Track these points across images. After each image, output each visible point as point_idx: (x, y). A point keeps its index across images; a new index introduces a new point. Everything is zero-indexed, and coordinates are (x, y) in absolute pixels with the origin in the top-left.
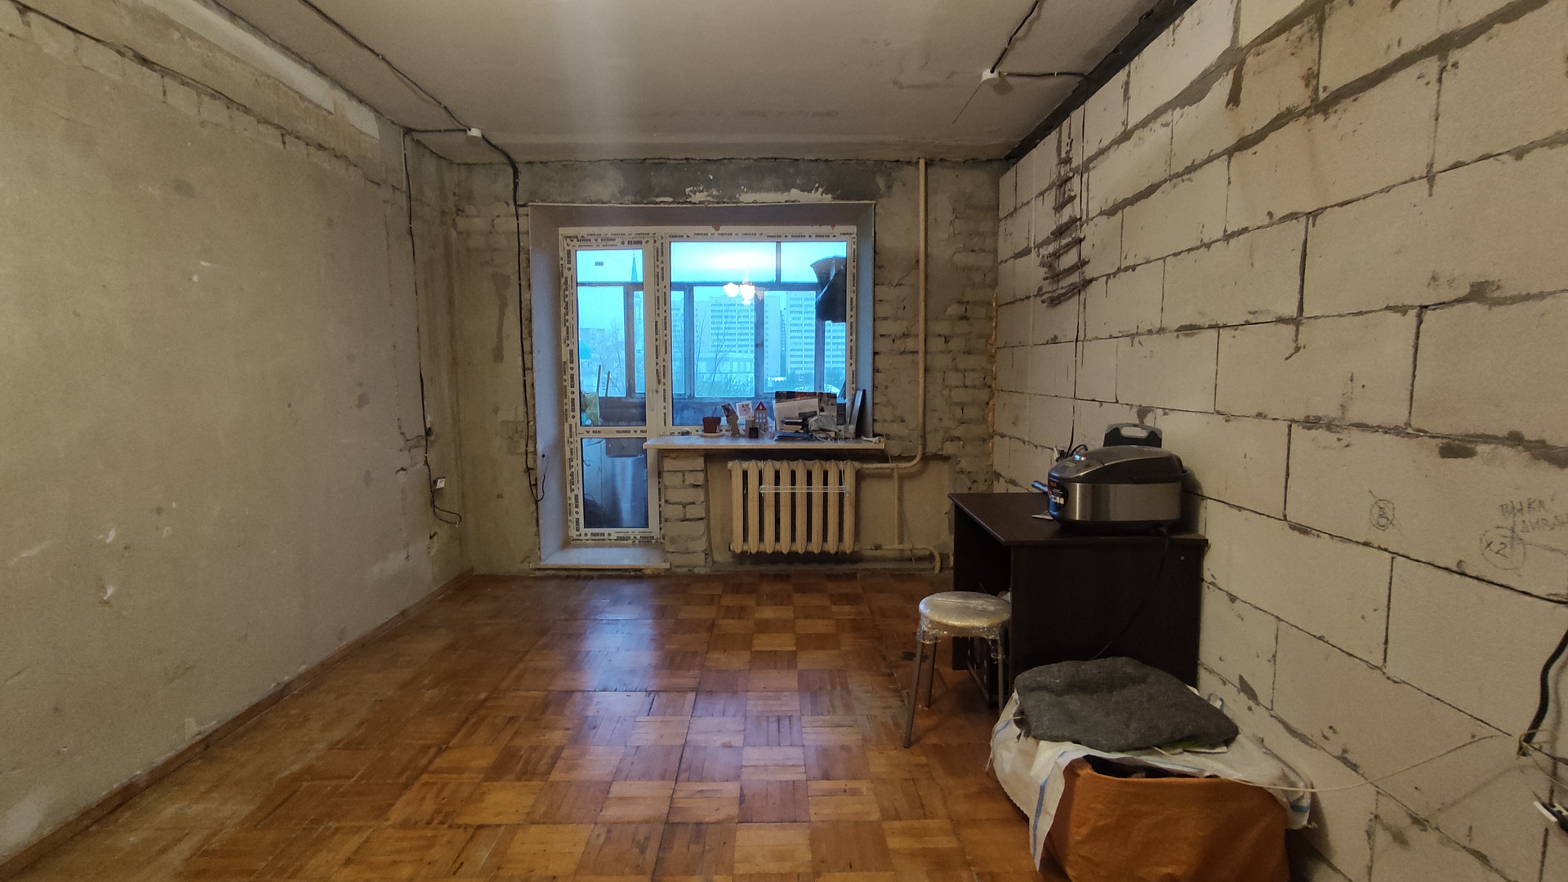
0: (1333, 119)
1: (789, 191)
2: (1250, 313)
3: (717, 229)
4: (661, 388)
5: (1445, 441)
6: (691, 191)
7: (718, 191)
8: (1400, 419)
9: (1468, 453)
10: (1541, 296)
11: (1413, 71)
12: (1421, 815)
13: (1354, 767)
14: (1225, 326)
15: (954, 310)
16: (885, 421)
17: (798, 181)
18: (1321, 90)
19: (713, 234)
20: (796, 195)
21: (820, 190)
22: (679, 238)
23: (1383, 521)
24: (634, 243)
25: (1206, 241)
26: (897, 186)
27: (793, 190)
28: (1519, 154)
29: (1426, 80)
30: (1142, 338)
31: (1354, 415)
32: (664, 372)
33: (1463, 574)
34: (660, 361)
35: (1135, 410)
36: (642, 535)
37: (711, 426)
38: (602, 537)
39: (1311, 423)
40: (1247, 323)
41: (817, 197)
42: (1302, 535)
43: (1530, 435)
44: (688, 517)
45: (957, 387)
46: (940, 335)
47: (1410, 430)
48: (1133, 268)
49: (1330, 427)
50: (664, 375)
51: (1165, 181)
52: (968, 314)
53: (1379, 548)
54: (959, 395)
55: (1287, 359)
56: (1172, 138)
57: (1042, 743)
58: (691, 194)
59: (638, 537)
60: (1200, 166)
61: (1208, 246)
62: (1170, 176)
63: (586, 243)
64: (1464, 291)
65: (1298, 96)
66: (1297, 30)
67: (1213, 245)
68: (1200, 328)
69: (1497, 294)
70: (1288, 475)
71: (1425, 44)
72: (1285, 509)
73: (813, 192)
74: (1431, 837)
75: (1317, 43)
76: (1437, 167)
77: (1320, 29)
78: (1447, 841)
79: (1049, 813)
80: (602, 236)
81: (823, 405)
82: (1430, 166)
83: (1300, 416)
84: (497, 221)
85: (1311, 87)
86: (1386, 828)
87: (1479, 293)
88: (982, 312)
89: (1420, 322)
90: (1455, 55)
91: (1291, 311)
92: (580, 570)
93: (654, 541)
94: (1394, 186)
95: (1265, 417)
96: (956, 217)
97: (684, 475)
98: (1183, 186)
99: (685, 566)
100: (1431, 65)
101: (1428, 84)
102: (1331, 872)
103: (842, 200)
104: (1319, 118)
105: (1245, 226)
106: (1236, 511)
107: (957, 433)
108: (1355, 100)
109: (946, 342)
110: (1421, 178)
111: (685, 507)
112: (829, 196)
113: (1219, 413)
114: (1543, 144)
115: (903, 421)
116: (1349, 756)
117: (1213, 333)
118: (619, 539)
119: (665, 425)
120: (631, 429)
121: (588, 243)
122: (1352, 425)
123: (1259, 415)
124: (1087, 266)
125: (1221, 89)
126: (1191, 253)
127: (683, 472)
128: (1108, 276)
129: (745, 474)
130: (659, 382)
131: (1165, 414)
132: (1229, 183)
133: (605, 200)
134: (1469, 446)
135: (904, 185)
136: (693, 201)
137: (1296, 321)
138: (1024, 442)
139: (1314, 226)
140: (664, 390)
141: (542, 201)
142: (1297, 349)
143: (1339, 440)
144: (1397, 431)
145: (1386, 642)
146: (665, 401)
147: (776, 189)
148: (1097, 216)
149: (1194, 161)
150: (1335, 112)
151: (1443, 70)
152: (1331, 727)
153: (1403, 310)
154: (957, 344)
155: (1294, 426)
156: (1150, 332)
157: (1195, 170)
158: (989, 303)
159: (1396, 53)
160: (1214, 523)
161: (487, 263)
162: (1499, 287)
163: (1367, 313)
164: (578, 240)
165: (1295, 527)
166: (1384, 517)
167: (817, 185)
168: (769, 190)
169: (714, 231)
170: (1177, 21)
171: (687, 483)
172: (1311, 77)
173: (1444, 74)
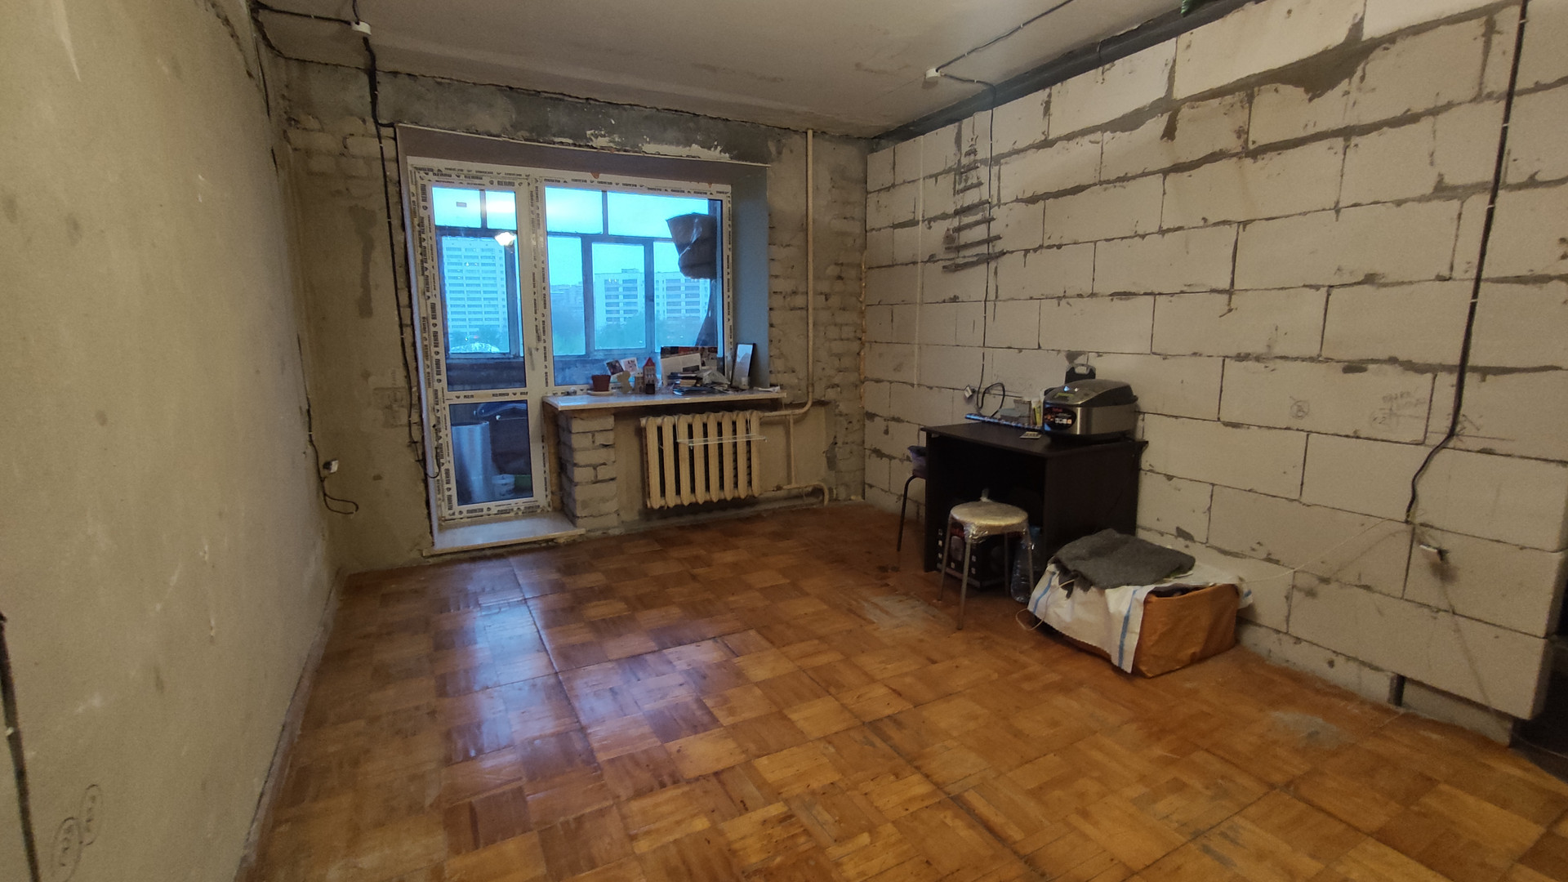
0: (1260, 163)
1: (690, 146)
2: (1185, 285)
3: (596, 176)
4: (542, 345)
5: (1346, 364)
6: (592, 134)
7: (620, 137)
8: (1314, 352)
9: (1362, 370)
10: (1411, 283)
11: (1325, 143)
12: (1326, 576)
13: (1277, 562)
14: (1160, 294)
15: (832, 271)
16: (779, 372)
17: (698, 137)
18: (1250, 143)
19: (592, 182)
20: (696, 151)
21: (719, 148)
22: (555, 182)
23: (1300, 414)
24: (504, 184)
25: (1141, 232)
26: (785, 151)
27: (693, 145)
28: (1399, 203)
29: (1334, 151)
30: (1070, 300)
31: (1278, 351)
32: (544, 328)
33: (1358, 437)
34: (539, 316)
35: (1063, 354)
36: (527, 505)
37: (599, 384)
38: (480, 514)
39: (1241, 358)
40: (1182, 292)
41: (715, 155)
42: (1234, 429)
43: (1402, 357)
44: (600, 478)
45: (835, 340)
46: (821, 293)
47: (1320, 359)
48: (1059, 247)
49: (1258, 359)
50: (544, 331)
51: (1095, 184)
52: (843, 275)
53: (1298, 430)
54: (837, 347)
55: (1221, 316)
56: (1102, 153)
57: (1108, 591)
58: (592, 138)
59: (522, 508)
60: (1134, 178)
61: (1143, 237)
62: (1100, 181)
63: (446, 179)
64: (1361, 278)
65: (1232, 143)
66: (1229, 99)
67: (1147, 237)
68: (1134, 294)
69: (1382, 281)
70: (1221, 391)
71: (1335, 129)
72: (1219, 413)
73: (713, 149)
74: (1334, 586)
75: (1247, 111)
76: (1341, 205)
77: (1250, 103)
78: (1343, 585)
79: (1135, 633)
80: (465, 172)
81: (704, 359)
82: (1337, 203)
83: (1233, 352)
84: (349, 141)
85: (1242, 140)
86: (1300, 590)
87: (1370, 279)
88: (853, 273)
89: (1329, 295)
90: (1355, 140)
91: (1227, 286)
92: (483, 549)
93: (539, 511)
94: (1309, 212)
95: (1200, 355)
96: (833, 187)
97: (593, 436)
98: (1115, 191)
99: (598, 530)
100: (1339, 142)
101: (1336, 153)
102: (1257, 628)
103: (739, 160)
104: (1248, 161)
105: (1181, 225)
106: (1174, 419)
107: (836, 380)
108: (1279, 154)
109: (827, 299)
110: (1330, 209)
111: (595, 469)
112: (727, 155)
113: (1155, 354)
114: (1413, 200)
115: (793, 372)
116: (1272, 557)
117: (1150, 299)
118: (501, 512)
119: (547, 386)
120: (510, 391)
121: (450, 179)
122: (1277, 357)
123: (1195, 354)
124: (999, 241)
125: (1158, 124)
126: (1124, 240)
127: (593, 433)
128: (1027, 251)
129: (660, 429)
130: (539, 339)
131: (1099, 356)
132: (1164, 193)
133: (494, 131)
134: (1364, 366)
135: (791, 151)
136: (594, 146)
137: (1230, 292)
138: (913, 385)
139: (1244, 230)
140: (545, 348)
141: (412, 123)
142: (1230, 310)
143: (1266, 367)
144: (1312, 359)
145: (1302, 484)
146: (546, 360)
147: (678, 143)
148: (1012, 202)
149: (1126, 174)
150: (1263, 159)
151: (1346, 147)
152: (1259, 543)
153: (1317, 288)
154: (835, 301)
155: (1227, 360)
156: (1080, 296)
157: (1128, 181)
158: (859, 266)
159: (1311, 131)
160: (1151, 429)
161: (339, 192)
162: (1383, 277)
163: (1288, 288)
164: (434, 174)
165: (1227, 424)
166: (1301, 411)
167: (716, 143)
168: (671, 143)
169: (593, 179)
170: (1107, 66)
171: (598, 443)
172: (1242, 133)
173: (1348, 150)
